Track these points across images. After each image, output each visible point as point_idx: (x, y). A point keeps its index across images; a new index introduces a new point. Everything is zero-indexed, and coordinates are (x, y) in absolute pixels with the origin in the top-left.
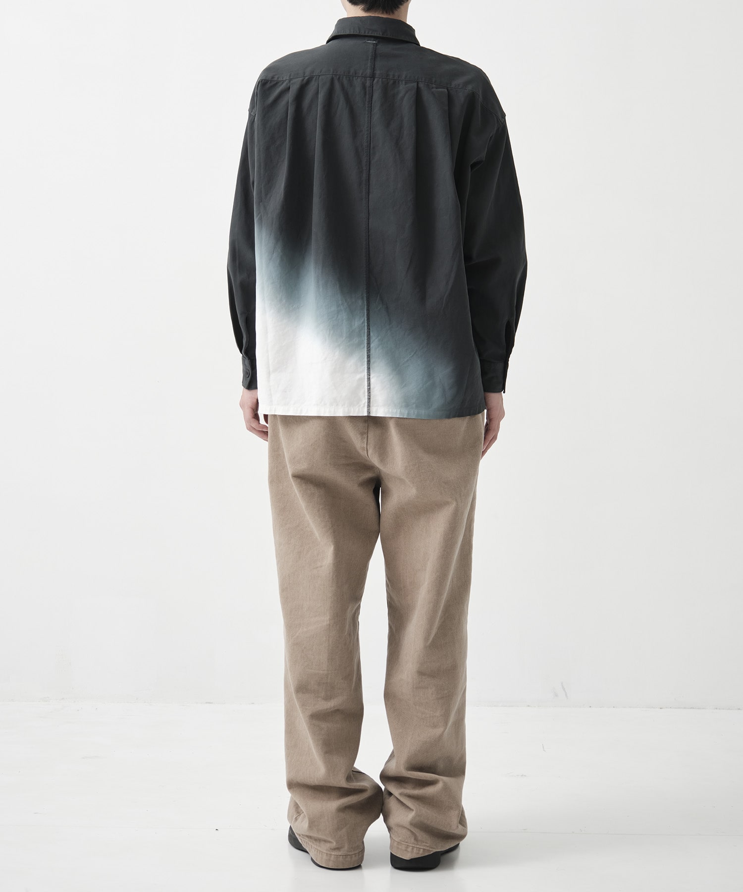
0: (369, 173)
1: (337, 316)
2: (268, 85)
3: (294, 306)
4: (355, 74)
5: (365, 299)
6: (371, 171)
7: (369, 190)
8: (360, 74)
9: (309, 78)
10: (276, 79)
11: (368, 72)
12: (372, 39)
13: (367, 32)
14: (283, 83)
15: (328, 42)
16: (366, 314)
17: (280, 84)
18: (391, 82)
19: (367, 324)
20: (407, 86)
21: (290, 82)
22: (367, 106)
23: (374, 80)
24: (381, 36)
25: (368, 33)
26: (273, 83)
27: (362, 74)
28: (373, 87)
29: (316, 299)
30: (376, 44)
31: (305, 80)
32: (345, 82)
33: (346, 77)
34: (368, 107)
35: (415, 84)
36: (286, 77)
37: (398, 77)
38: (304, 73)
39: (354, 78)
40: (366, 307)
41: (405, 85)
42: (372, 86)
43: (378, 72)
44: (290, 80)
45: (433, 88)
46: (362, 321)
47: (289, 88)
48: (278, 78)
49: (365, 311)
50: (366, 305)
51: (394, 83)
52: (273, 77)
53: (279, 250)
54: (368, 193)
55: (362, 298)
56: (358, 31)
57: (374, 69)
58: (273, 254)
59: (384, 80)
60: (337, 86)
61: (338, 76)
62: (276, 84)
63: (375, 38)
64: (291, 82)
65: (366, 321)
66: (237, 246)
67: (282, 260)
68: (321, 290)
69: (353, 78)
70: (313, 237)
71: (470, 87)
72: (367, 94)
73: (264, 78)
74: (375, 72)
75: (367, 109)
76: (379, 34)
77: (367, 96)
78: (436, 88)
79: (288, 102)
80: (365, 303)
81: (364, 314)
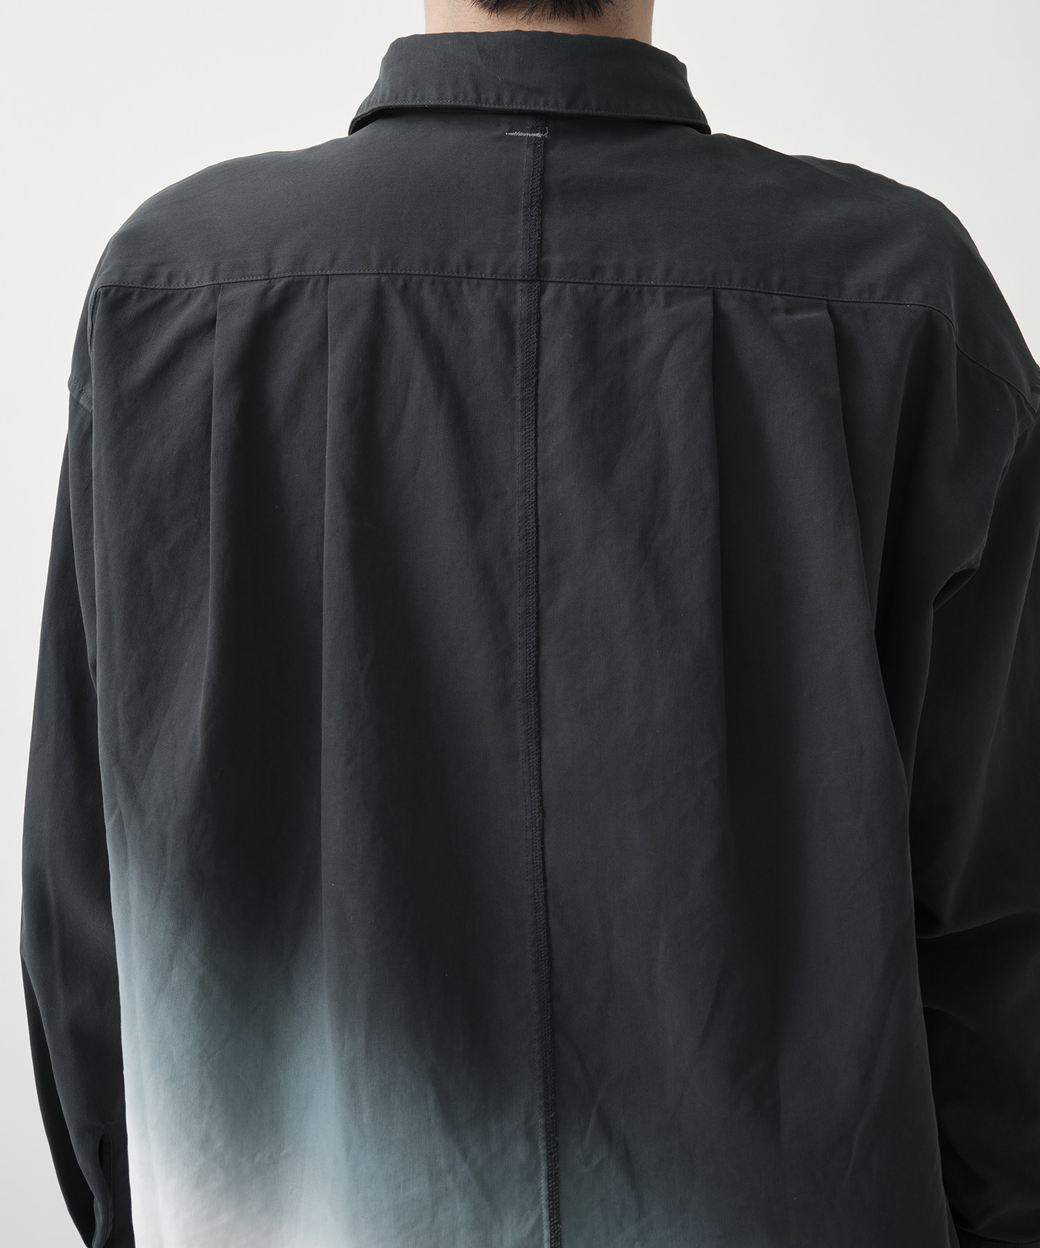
0: (538, 657)
1: (434, 1216)
2: (133, 309)
3: (258, 1159)
4: (469, 268)
5: (540, 1134)
6: (545, 651)
7: (539, 723)
8: (488, 271)
9: (287, 287)
10: (161, 281)
11: (520, 259)
12: (529, 123)
13: (506, 99)
14: (189, 297)
15: (357, 125)
16: (544, 1193)
17: (177, 301)
18: (612, 295)
19: (552, 1232)
20: (673, 309)
21: (214, 296)
22: (518, 395)
23: (541, 292)
24: (562, 110)
25: (512, 100)
26: (149, 301)
27: (494, 271)
28: (539, 320)
29: (348, 1150)
30: (546, 145)
31: (272, 292)
32: (430, 299)
33: (433, 283)
34: (523, 400)
35: (705, 301)
36: (200, 277)
37: (639, 278)
38: (269, 265)
39: (465, 287)
40: (543, 1167)
41: (668, 304)
42: (536, 316)
43: (556, 260)
44: (216, 290)
45: (774, 311)
46: (532, 1221)
47: (211, 324)
48: (169, 280)
49: (543, 1184)
50: (543, 1158)
51: (623, 299)
52: (150, 276)
53: (193, 958)
54: (538, 733)
55: (530, 1134)
56: (472, 95)
57: (540, 248)
58: (171, 969)
59: (582, 288)
60: (399, 319)
61: (400, 282)
62: (162, 305)
63: (541, 118)
64: (221, 298)
65: (546, 1223)
66: (50, 888)
67: (203, 991)
68: (366, 1115)
69: (460, 285)
70: (327, 911)
71: (914, 294)
72: (518, 349)
73: (115, 278)
74: (544, 259)
75: (519, 405)
76: (554, 103)
77: (519, 358)
78: (788, 311)
79: (209, 379)
80: (542, 1151)
81: (538, 1196)
